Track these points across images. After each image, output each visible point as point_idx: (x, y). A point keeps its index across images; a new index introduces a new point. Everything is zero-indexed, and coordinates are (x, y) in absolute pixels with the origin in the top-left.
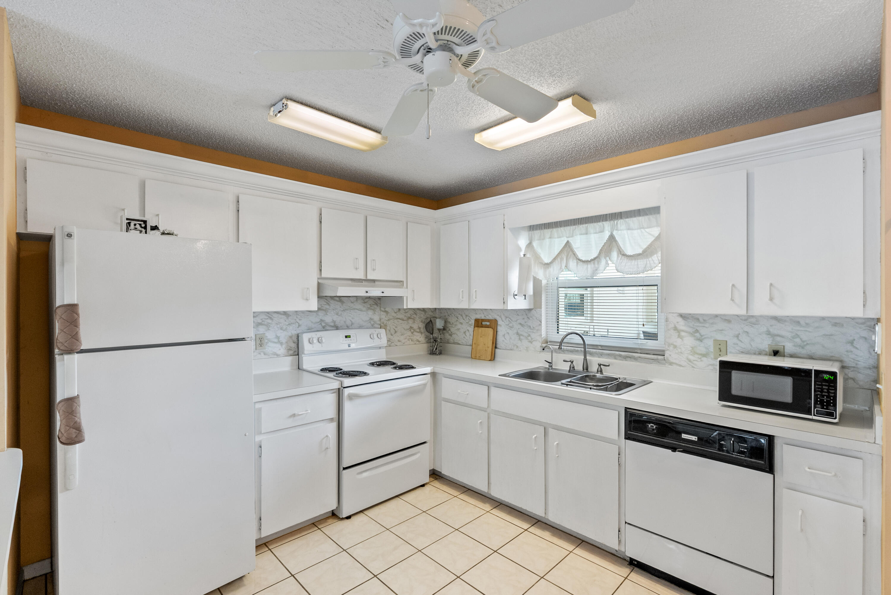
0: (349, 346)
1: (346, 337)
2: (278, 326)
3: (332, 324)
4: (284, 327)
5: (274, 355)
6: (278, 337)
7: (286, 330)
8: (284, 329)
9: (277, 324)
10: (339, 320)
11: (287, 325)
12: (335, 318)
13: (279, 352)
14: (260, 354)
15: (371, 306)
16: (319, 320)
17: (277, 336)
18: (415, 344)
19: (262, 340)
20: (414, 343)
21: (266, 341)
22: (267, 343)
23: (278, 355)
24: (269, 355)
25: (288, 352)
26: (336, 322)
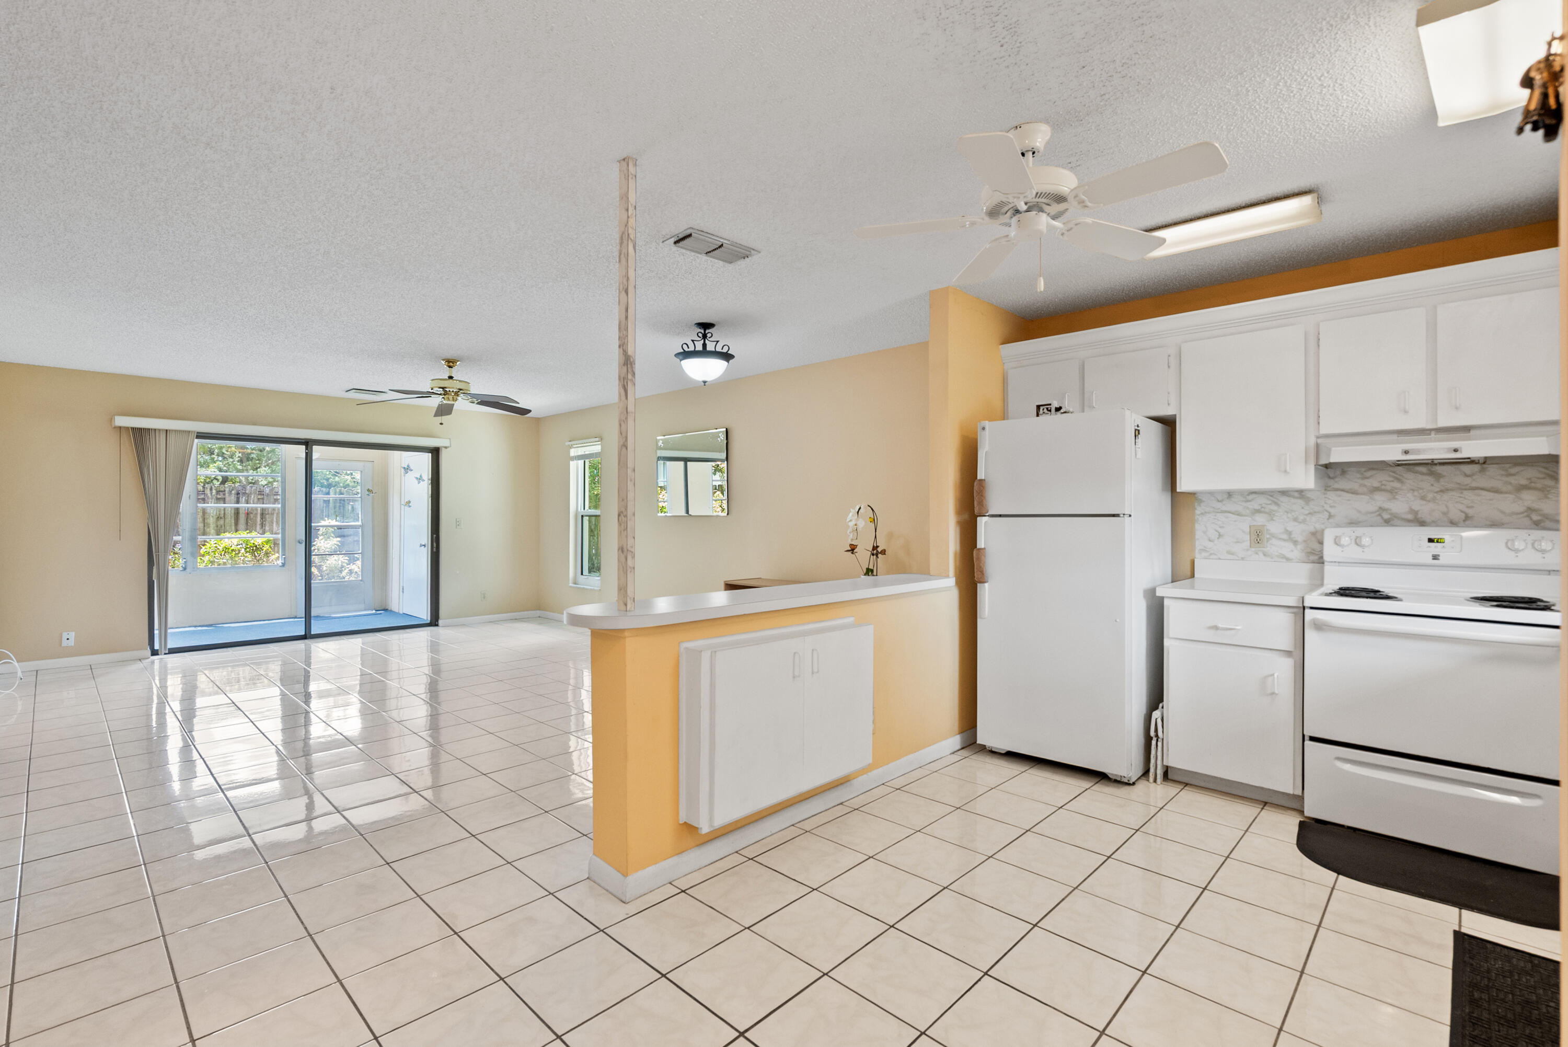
0: (1435, 557)
1: (1431, 540)
2: (1290, 515)
3: (1410, 517)
4: (1301, 518)
5: (1282, 558)
6: (1289, 533)
7: (1304, 521)
8: (1300, 520)
9: (1287, 512)
10: (1424, 509)
11: (1306, 515)
12: (1417, 505)
13: (1290, 555)
14: (1257, 553)
16: (1375, 509)
17: (1287, 531)
19: (1260, 534)
21: (1268, 536)
22: (1268, 540)
23: (1288, 559)
24: (1272, 558)
25: (1309, 556)
26: (1419, 512)
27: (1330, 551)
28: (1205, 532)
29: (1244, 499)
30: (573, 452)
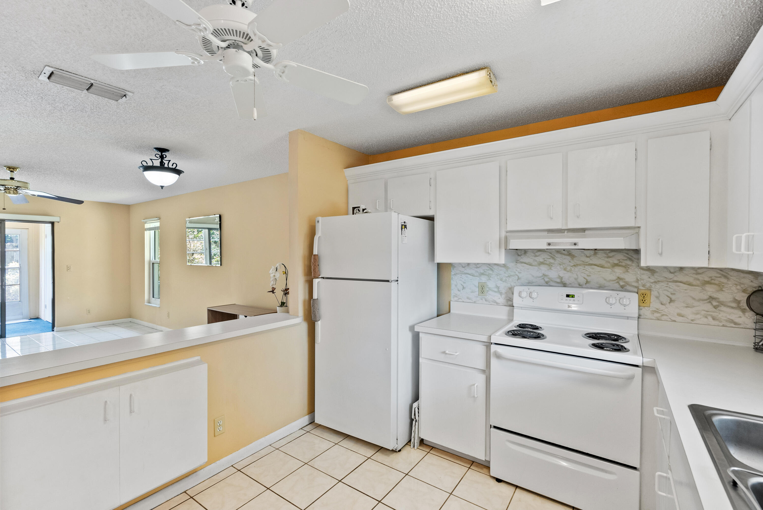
0: (569, 307)
1: (568, 296)
2: (498, 277)
3: (558, 280)
4: (504, 279)
5: (495, 302)
6: (498, 287)
7: (505, 281)
8: (503, 280)
9: (497, 275)
10: (567, 277)
11: (507, 277)
12: (562, 273)
13: (498, 301)
14: (482, 299)
15: (620, 262)
16: (541, 275)
18: (723, 326)
19: (483, 288)
20: (721, 324)
21: (487, 289)
22: (488, 291)
23: (497, 304)
24: (489, 302)
25: (508, 302)
26: (563, 278)
27: (516, 301)
28: (456, 286)
29: (475, 266)
30: (147, 226)
